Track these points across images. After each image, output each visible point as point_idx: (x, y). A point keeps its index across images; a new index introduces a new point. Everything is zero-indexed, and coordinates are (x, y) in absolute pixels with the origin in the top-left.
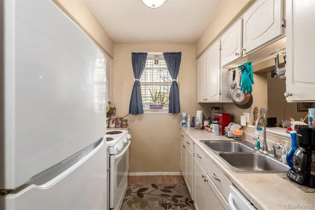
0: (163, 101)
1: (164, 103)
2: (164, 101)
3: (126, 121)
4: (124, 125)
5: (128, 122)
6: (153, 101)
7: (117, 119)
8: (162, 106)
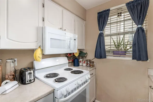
0: (126, 48)
1: (128, 49)
2: (128, 48)
3: (93, 62)
4: (91, 65)
5: (95, 63)
6: (116, 48)
7: (87, 60)
8: (126, 52)
